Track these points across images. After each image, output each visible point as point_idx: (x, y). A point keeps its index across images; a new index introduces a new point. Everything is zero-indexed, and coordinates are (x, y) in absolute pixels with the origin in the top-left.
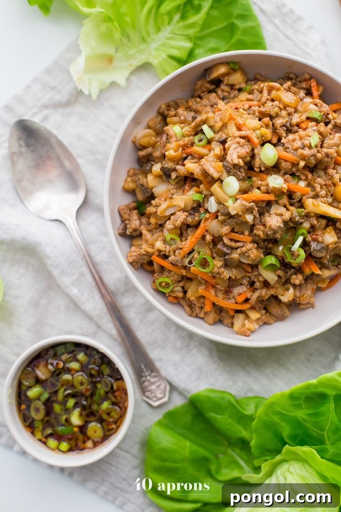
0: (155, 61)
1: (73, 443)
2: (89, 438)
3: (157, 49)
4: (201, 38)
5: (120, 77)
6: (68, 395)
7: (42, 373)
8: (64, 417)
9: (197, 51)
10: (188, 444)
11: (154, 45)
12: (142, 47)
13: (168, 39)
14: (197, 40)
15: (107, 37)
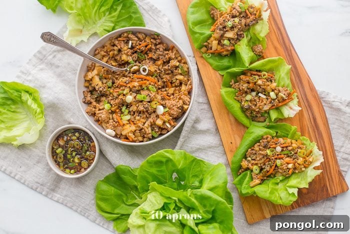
0: (98, 32)
1: (76, 170)
2: (82, 168)
3: (99, 27)
4: (118, 22)
5: (85, 39)
6: (73, 150)
7: (61, 143)
8: (72, 159)
9: (116, 27)
10: (113, 188)
11: (98, 25)
12: (94, 26)
13: (104, 22)
14: (116, 23)
15: (79, 22)
